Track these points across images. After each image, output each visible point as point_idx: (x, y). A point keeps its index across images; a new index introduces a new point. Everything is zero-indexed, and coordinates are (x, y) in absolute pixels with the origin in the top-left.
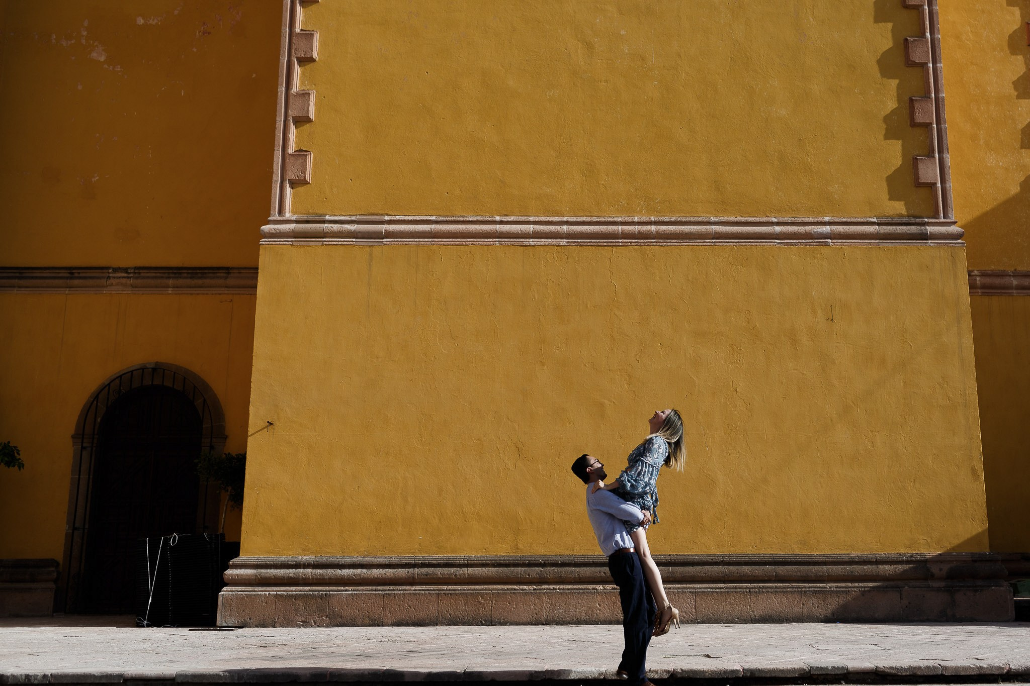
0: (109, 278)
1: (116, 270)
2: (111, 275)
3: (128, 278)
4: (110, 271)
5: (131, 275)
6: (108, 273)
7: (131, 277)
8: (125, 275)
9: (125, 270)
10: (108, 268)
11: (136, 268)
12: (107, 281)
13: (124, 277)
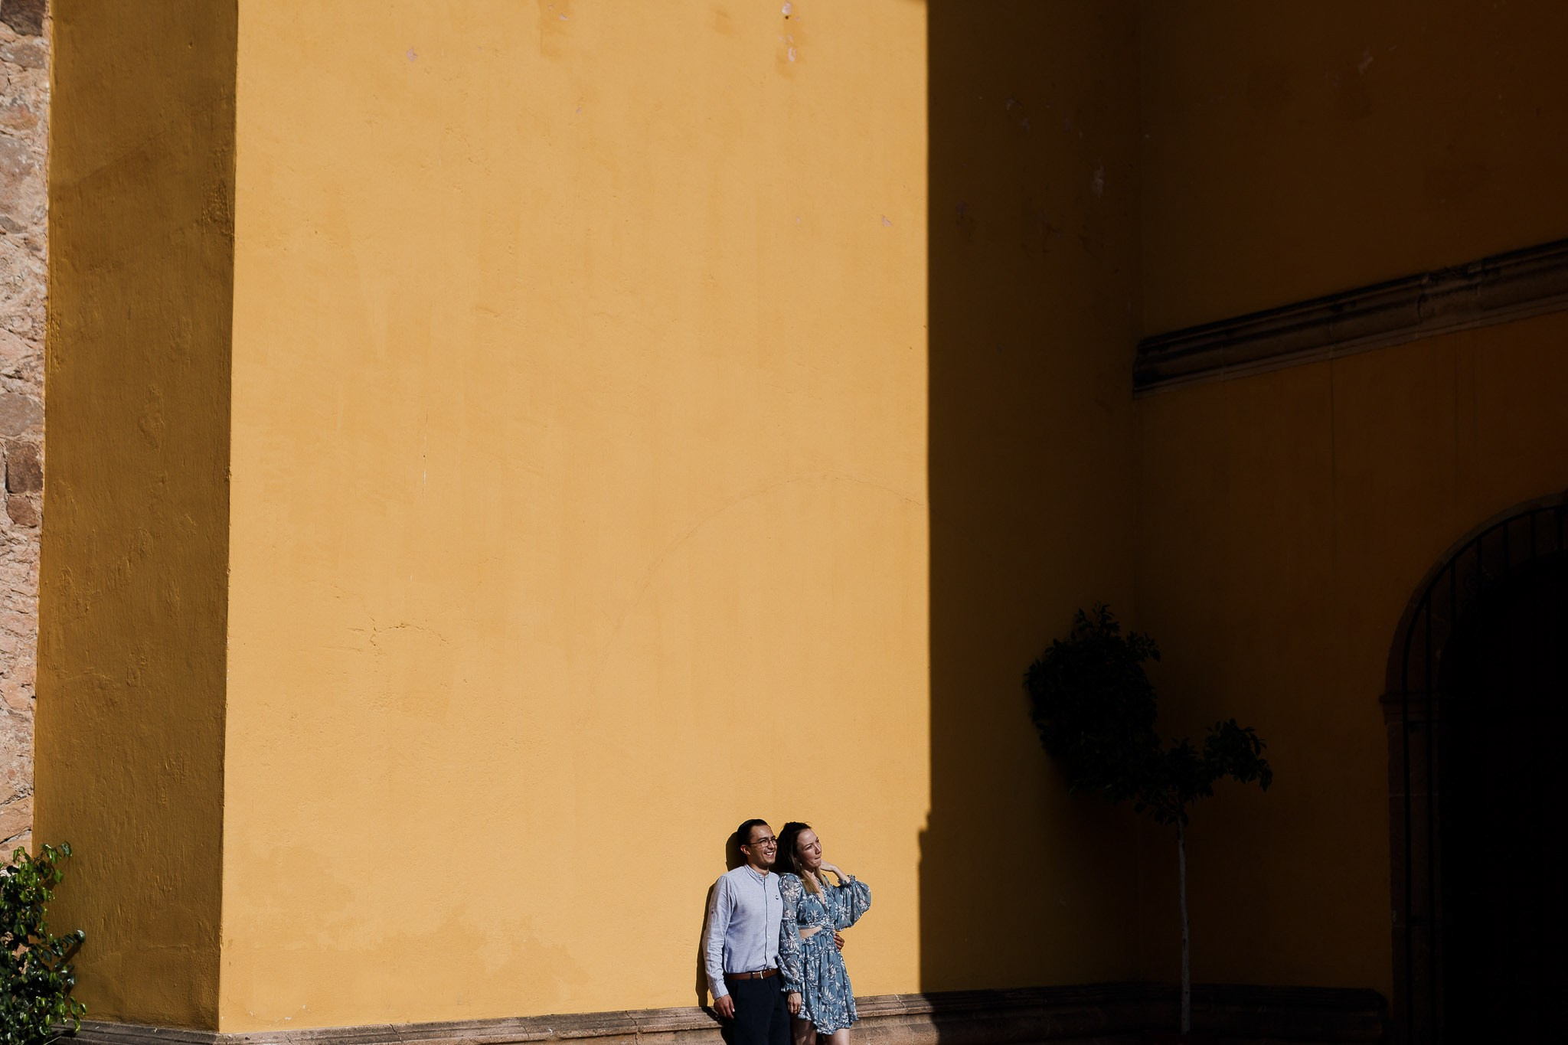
0: (1423, 298)
1: (1437, 277)
2: (1428, 291)
3: (1469, 288)
4: (1425, 281)
5: (1478, 280)
6: (1421, 287)
7: (1476, 286)
8: (1463, 283)
9: (1462, 272)
10: (1418, 277)
11: (1486, 260)
12: (1419, 307)
13: (1460, 289)
